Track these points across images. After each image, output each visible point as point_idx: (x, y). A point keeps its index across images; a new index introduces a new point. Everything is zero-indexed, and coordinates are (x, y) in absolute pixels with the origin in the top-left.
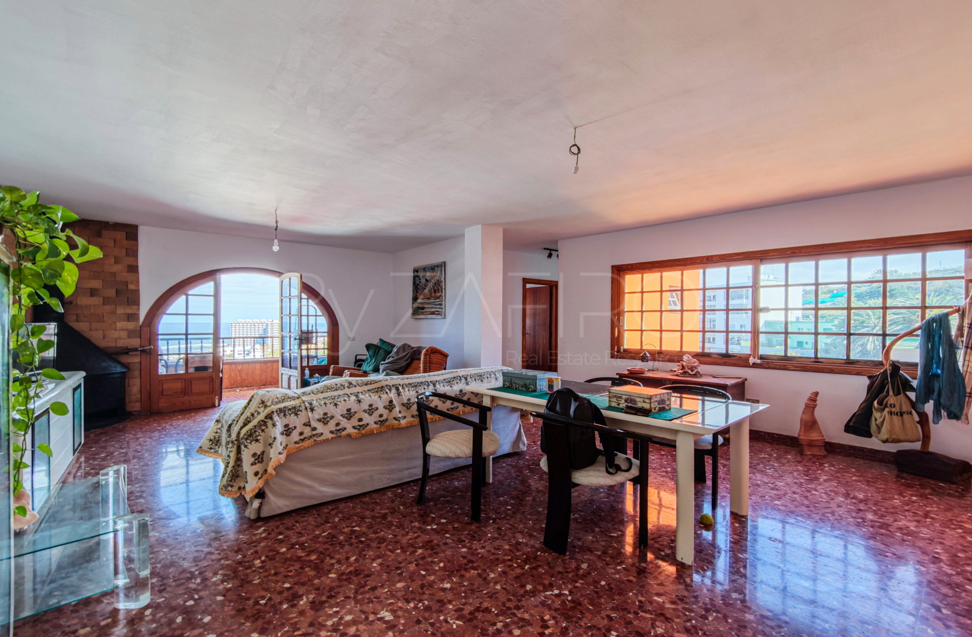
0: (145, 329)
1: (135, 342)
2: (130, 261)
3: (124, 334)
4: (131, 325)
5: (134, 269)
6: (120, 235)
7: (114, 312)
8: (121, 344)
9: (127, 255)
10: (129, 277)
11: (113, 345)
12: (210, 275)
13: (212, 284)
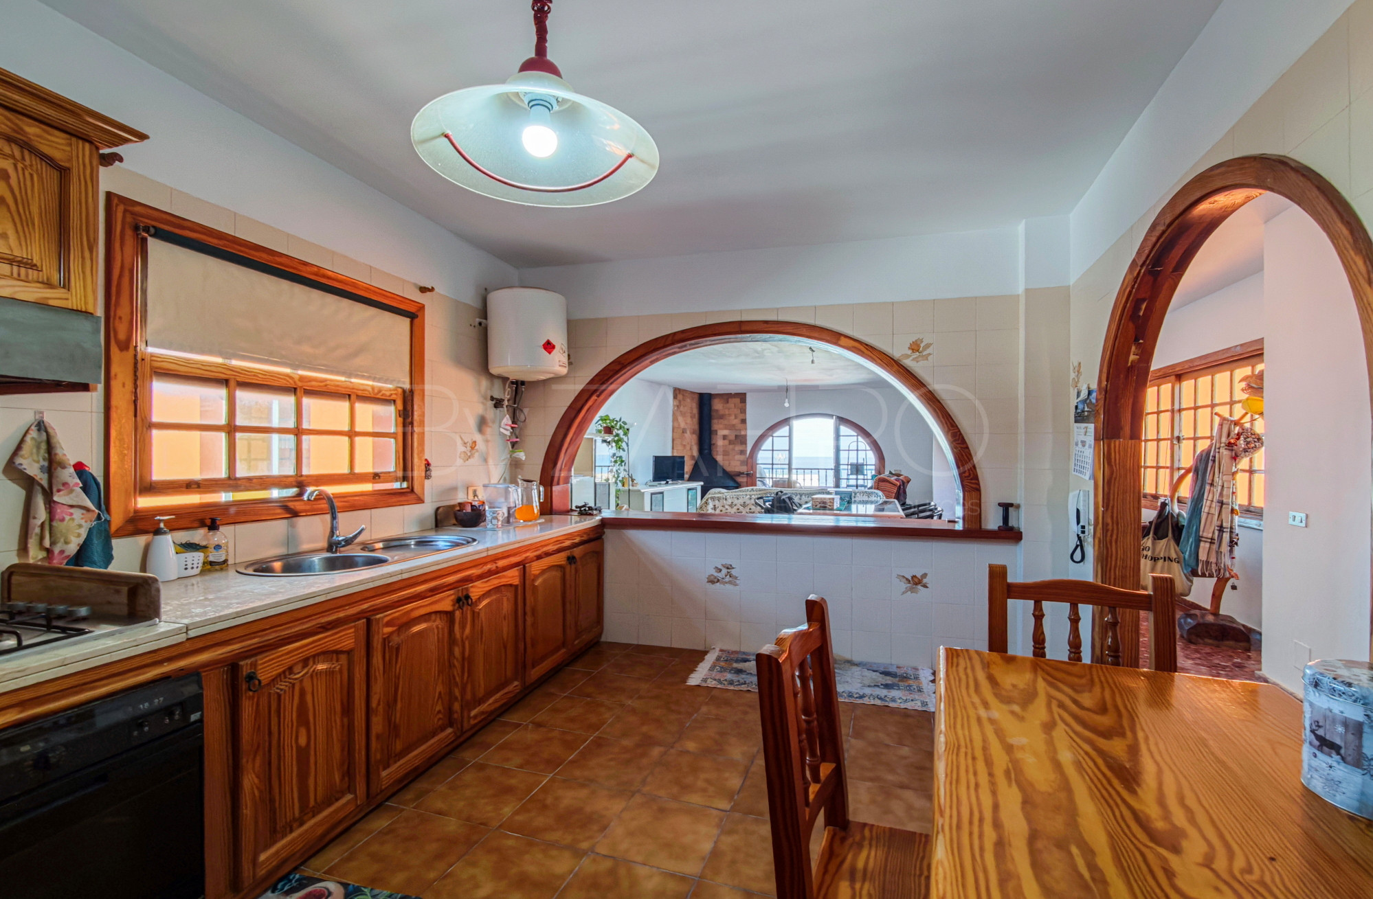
0: (749, 461)
1: (744, 469)
2: (741, 416)
3: (738, 463)
4: (742, 457)
5: (744, 422)
6: (737, 400)
7: (733, 449)
8: (737, 469)
9: (741, 413)
10: (742, 427)
11: (733, 470)
12: (786, 421)
13: (787, 428)
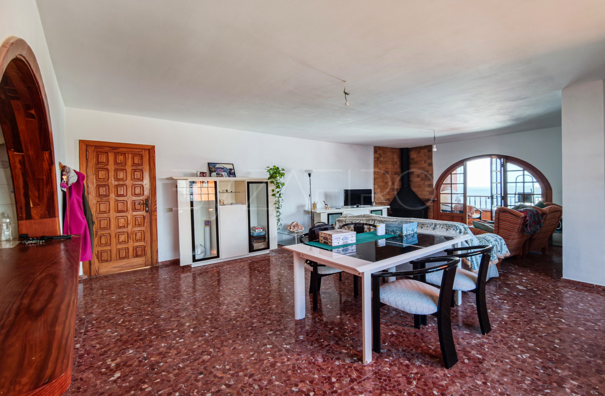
0: (435, 192)
1: (431, 197)
2: (429, 161)
3: (427, 193)
4: (430, 189)
5: (431, 165)
6: (426, 151)
7: (424, 184)
8: (426, 197)
10: (429, 168)
12: (461, 163)
13: (463, 167)
